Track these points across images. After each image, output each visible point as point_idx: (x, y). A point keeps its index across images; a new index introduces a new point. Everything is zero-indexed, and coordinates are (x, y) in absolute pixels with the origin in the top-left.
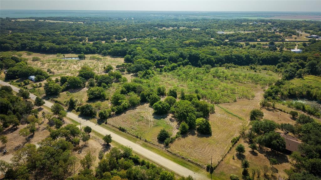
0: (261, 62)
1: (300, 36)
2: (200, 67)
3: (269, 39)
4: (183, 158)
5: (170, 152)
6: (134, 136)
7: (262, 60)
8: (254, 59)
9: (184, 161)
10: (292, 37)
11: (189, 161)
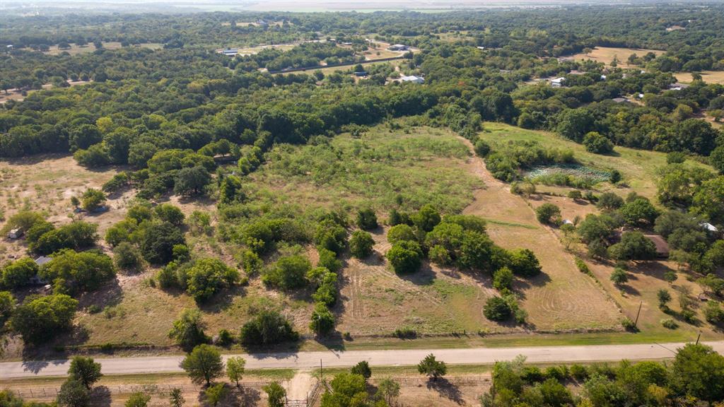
0: (393, 111)
1: (377, 48)
2: (304, 143)
3: (340, 60)
4: (577, 331)
5: (547, 333)
6: (446, 336)
7: (393, 106)
8: (381, 108)
9: (582, 336)
10: (367, 51)
11: (590, 331)
